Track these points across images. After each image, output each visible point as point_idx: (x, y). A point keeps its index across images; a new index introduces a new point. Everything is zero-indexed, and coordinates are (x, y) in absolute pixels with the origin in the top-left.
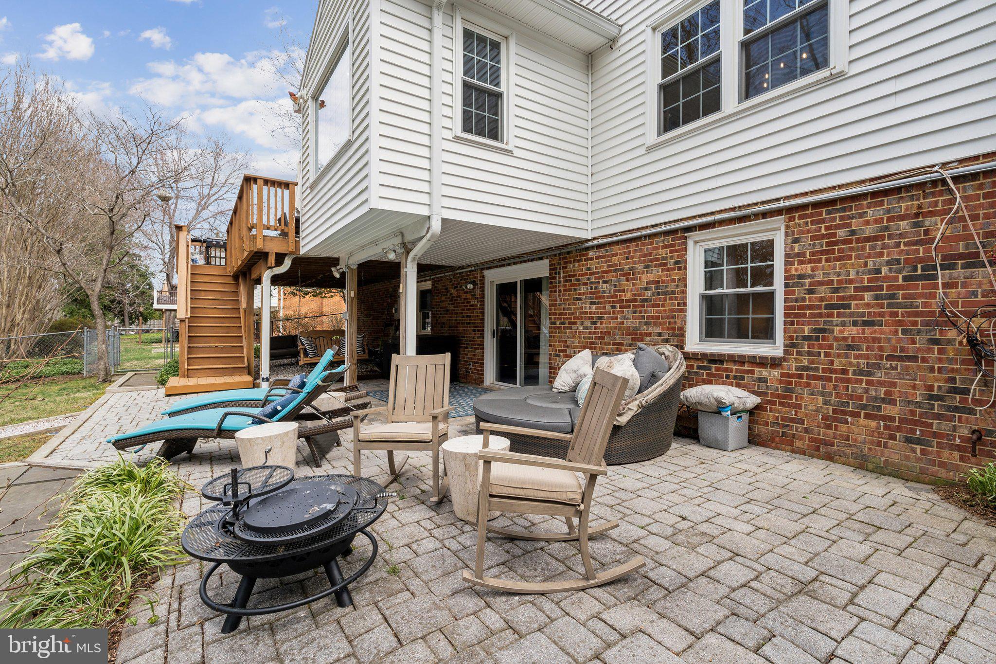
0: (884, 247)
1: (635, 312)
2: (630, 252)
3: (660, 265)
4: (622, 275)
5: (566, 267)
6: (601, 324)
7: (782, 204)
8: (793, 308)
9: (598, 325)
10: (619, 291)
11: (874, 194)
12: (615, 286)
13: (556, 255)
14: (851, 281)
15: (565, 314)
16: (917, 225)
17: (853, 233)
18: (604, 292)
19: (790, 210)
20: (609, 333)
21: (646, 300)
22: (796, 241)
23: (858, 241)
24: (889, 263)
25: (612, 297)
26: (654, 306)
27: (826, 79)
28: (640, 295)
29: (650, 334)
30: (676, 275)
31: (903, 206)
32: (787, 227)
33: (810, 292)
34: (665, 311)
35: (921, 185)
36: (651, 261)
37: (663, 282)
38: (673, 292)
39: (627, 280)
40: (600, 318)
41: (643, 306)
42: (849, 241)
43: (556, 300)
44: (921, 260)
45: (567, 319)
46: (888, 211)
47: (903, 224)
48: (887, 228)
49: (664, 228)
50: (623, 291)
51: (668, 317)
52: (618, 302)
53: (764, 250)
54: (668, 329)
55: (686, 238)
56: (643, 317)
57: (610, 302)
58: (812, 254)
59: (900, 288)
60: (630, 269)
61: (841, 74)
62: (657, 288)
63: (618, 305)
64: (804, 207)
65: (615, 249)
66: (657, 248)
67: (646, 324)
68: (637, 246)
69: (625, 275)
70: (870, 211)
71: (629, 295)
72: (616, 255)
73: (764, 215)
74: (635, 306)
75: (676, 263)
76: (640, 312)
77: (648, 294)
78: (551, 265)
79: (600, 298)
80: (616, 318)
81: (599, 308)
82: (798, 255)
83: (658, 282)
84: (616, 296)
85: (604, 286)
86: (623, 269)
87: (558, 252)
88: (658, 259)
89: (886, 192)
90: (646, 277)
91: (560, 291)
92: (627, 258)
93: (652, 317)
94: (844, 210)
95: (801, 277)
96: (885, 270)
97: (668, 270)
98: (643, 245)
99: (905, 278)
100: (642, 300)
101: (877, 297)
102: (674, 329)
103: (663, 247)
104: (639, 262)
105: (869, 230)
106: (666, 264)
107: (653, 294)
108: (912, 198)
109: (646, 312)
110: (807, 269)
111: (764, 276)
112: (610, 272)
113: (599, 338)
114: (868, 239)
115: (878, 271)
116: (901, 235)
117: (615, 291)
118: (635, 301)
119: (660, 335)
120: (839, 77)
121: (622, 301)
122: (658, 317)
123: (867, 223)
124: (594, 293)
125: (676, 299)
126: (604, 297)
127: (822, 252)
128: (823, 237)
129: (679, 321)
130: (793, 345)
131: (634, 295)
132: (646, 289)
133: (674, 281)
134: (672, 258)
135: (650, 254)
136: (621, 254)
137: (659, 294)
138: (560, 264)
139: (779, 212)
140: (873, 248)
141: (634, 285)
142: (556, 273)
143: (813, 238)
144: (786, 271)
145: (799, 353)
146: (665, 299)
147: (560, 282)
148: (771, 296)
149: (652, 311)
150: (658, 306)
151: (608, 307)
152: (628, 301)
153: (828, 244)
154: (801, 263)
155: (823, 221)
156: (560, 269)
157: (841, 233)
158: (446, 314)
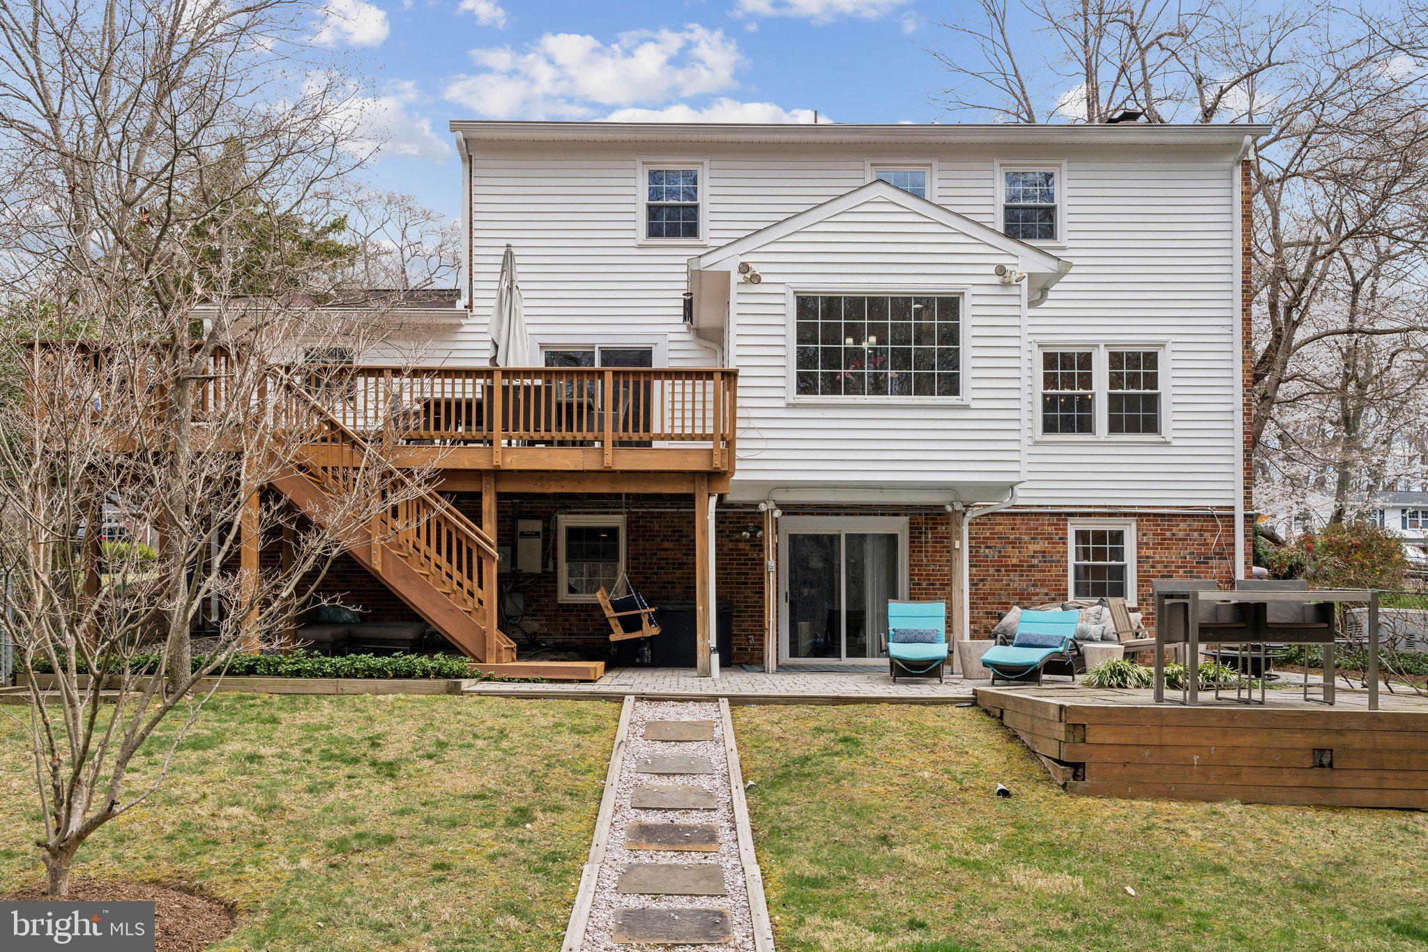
0: (1188, 545)
1: (1022, 576)
2: (1016, 524)
3: (1047, 539)
4: (1006, 543)
5: (936, 528)
6: (984, 585)
7: (1137, 510)
8: (1143, 576)
9: (981, 586)
10: (1005, 557)
11: (1184, 515)
12: (1000, 552)
13: (920, 514)
14: (1173, 562)
15: (936, 575)
16: (1201, 535)
17: (1174, 535)
18: (987, 556)
19: (1141, 515)
20: (994, 594)
21: (1033, 566)
22: (1144, 535)
23: (1176, 540)
24: (1190, 554)
25: (996, 561)
26: (1040, 571)
27: (1161, 443)
28: (1027, 562)
29: (1037, 594)
30: (1060, 548)
31: (1196, 525)
32: (1138, 525)
33: (1153, 567)
34: (1051, 576)
35: (1202, 516)
36: (1038, 534)
37: (1049, 552)
38: (1059, 561)
39: (1013, 548)
40: (982, 580)
41: (1030, 571)
42: (1171, 539)
43: (922, 561)
44: (1202, 554)
45: (938, 580)
46: (1189, 526)
47: (1195, 534)
48: (1188, 535)
49: (1049, 510)
50: (1009, 557)
51: (1054, 581)
52: (1003, 566)
53: (1118, 537)
54: (1054, 590)
55: (1066, 520)
56: (1030, 580)
57: (993, 566)
58: (1153, 544)
59: (1195, 567)
60: (1016, 538)
61: (1169, 443)
62: (1043, 557)
63: (1003, 569)
64: (1149, 515)
65: (998, 519)
66: (1044, 525)
67: (1034, 585)
68: (1023, 520)
69: (1011, 543)
70: (1181, 524)
71: (1015, 561)
72: (1001, 524)
73: (1125, 515)
74: (1021, 571)
75: (1060, 539)
76: (1027, 576)
77: (1035, 561)
78: (910, 523)
79: (982, 561)
80: (1002, 580)
81: (982, 571)
82: (1146, 544)
83: (1045, 552)
84: (1001, 561)
85: (987, 551)
86: (1009, 538)
87: (923, 512)
88: (1044, 534)
89: (1188, 516)
90: (1032, 547)
91: (927, 551)
92: (1013, 529)
93: (1040, 580)
94: (1169, 521)
95: (1147, 557)
96: (1188, 557)
97: (1054, 543)
98: (1028, 520)
99: (1197, 563)
100: (1029, 566)
101: (1185, 572)
102: (1059, 590)
103: (1049, 525)
104: (1025, 534)
105: (1181, 535)
106: (1051, 538)
107: (1040, 561)
108: (1199, 521)
109: (1033, 576)
110: (1150, 552)
111: (1118, 554)
112: (994, 538)
113: (981, 599)
114: (1180, 539)
115: (1185, 558)
116: (1195, 540)
117: (999, 557)
118: (1022, 566)
119: (1047, 594)
120: (1166, 444)
121: (1008, 566)
122: (1045, 580)
123: (1180, 530)
124: (975, 556)
125: (1061, 566)
126: (987, 561)
127: (1159, 544)
128: (1159, 534)
129: (1063, 584)
130: (1144, 600)
131: (1021, 561)
132: (1033, 557)
133: (1059, 552)
134: (1057, 534)
135: (1037, 529)
136: (1005, 525)
137: (1045, 562)
138: (927, 524)
139: (1134, 515)
140: (1183, 544)
141: (1020, 552)
142: (921, 533)
143: (1154, 534)
144: (1138, 553)
145: (1147, 605)
146: (1051, 566)
147: (926, 542)
148: (1123, 568)
149: (1038, 576)
150: (1045, 571)
151: (992, 571)
152: (1013, 566)
153: (1162, 539)
154: (1147, 549)
155: (1159, 525)
156: (926, 528)
157: (1168, 534)
158: (679, 569)
